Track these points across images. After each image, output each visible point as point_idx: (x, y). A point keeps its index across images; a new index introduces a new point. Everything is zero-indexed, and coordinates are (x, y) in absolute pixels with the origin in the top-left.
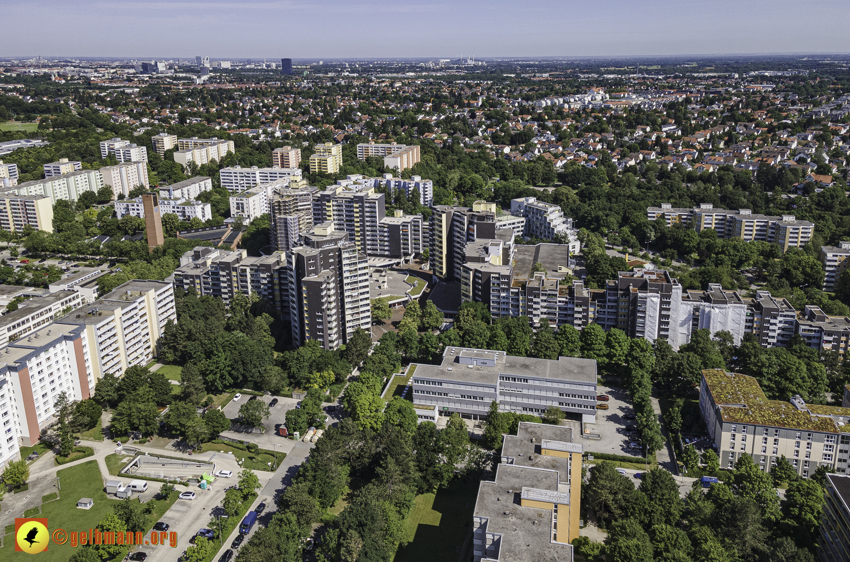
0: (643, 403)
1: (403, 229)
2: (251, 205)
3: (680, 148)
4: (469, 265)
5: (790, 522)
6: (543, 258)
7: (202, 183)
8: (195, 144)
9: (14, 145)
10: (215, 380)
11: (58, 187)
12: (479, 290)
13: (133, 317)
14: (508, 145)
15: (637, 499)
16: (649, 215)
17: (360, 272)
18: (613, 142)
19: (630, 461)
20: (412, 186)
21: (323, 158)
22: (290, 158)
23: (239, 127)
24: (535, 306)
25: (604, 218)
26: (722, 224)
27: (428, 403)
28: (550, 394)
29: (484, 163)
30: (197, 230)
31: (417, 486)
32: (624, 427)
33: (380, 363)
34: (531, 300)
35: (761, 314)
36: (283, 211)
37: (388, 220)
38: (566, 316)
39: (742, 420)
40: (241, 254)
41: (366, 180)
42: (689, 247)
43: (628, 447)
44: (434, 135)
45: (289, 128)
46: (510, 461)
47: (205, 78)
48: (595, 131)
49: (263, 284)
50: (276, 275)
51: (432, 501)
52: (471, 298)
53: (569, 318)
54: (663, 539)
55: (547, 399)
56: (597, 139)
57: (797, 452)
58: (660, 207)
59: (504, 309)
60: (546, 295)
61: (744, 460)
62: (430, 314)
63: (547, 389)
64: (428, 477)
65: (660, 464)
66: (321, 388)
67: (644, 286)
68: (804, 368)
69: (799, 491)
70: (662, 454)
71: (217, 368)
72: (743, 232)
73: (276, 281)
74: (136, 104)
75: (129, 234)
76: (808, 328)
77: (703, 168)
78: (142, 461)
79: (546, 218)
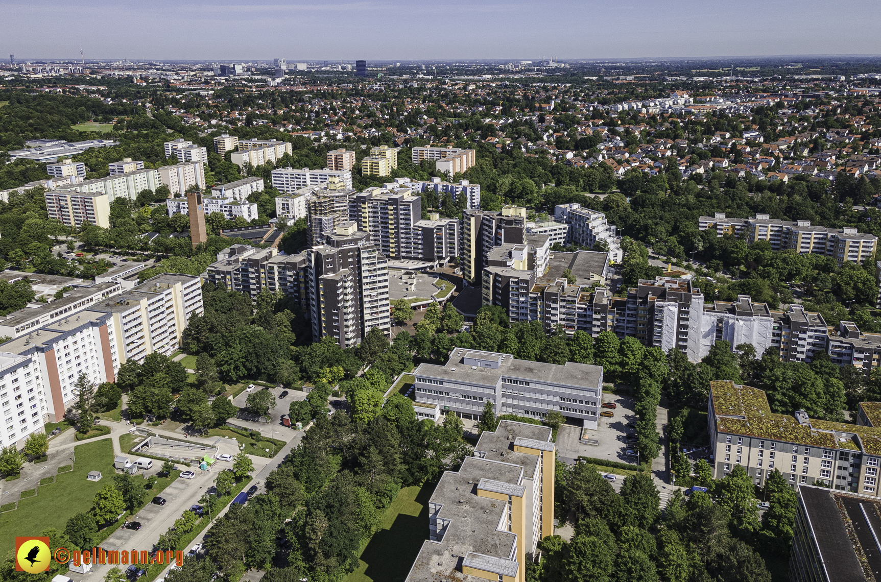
0: (644, 411)
1: (437, 232)
2: (296, 206)
3: (758, 156)
4: (491, 269)
5: (768, 533)
6: (579, 265)
7: (254, 184)
8: (254, 145)
9: (87, 145)
10: (229, 371)
11: (117, 185)
12: (499, 294)
13: (159, 307)
14: (572, 151)
15: (612, 502)
16: (700, 224)
17: (379, 272)
18: (685, 148)
19: (623, 467)
20: (460, 189)
21: (375, 161)
22: (344, 160)
23: (303, 129)
24: (553, 312)
25: (653, 226)
26: (778, 236)
27: (430, 402)
28: (551, 398)
29: (540, 168)
30: (240, 229)
31: (402, 478)
32: (625, 435)
33: (389, 361)
34: (549, 306)
35: (789, 328)
36: (318, 212)
37: (423, 223)
38: (585, 323)
39: (738, 431)
40: (271, 252)
41: (413, 183)
42: (737, 258)
43: (625, 454)
44: (497, 140)
45: (352, 130)
46: (482, 455)
47: (279, 80)
48: (668, 136)
49: (290, 282)
50: (302, 273)
51: (417, 493)
52: (491, 302)
53: (588, 326)
54: (628, 540)
55: (548, 403)
56: (669, 146)
57: (794, 466)
58: (714, 216)
59: (523, 314)
60: (565, 301)
61: (737, 472)
62: (450, 317)
63: (549, 393)
64: (413, 470)
65: (654, 472)
66: (330, 383)
67: (662, 294)
68: (820, 383)
69: (779, 503)
70: (658, 463)
71: (232, 359)
72: (799, 245)
73: (302, 279)
74: (208, 106)
75: (177, 231)
76: (838, 344)
77: (777, 177)
78: (152, 441)
79: (588, 225)
